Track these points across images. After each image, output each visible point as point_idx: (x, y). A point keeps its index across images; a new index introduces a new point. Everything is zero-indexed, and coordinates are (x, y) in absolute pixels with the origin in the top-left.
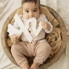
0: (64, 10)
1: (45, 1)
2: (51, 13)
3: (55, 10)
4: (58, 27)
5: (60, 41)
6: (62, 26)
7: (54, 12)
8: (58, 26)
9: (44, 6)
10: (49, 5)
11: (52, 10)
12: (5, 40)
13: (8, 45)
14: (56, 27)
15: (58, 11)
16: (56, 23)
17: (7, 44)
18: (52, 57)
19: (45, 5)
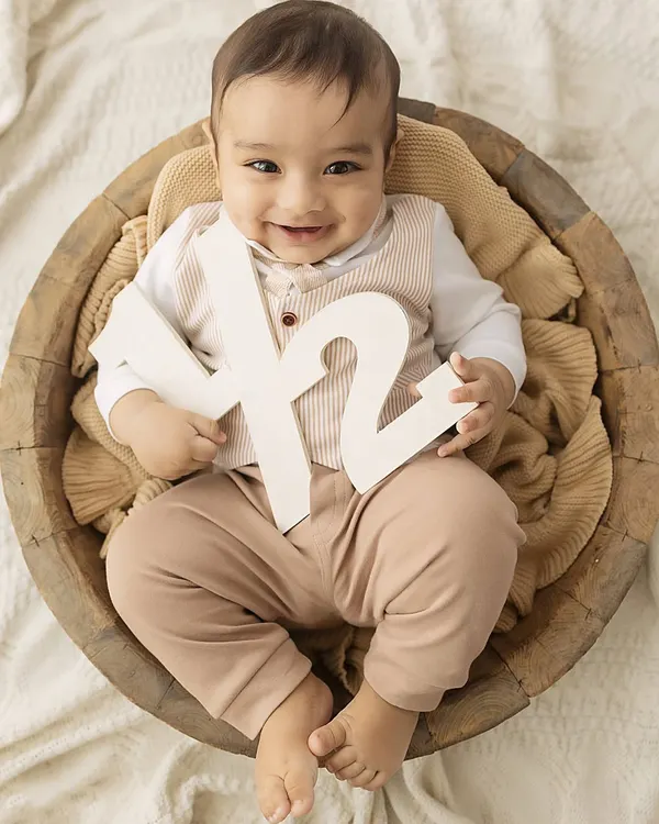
0: (622, 150)
1: (437, 63)
2: (499, 180)
3: (540, 144)
4: (577, 322)
5: (598, 456)
6: (616, 311)
7: (527, 166)
8: (574, 313)
9: (426, 112)
10: (475, 98)
11: (511, 155)
12: (41, 459)
13: (76, 507)
14: (554, 318)
15: (562, 153)
16: (551, 277)
17: (60, 501)
18: (520, 618)
19: (441, 103)
